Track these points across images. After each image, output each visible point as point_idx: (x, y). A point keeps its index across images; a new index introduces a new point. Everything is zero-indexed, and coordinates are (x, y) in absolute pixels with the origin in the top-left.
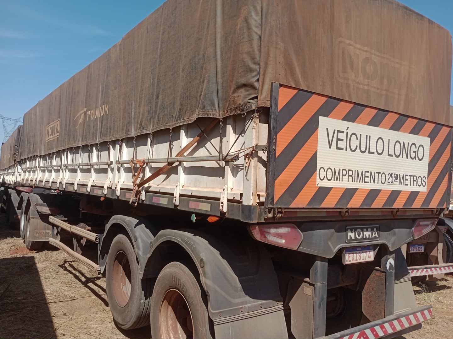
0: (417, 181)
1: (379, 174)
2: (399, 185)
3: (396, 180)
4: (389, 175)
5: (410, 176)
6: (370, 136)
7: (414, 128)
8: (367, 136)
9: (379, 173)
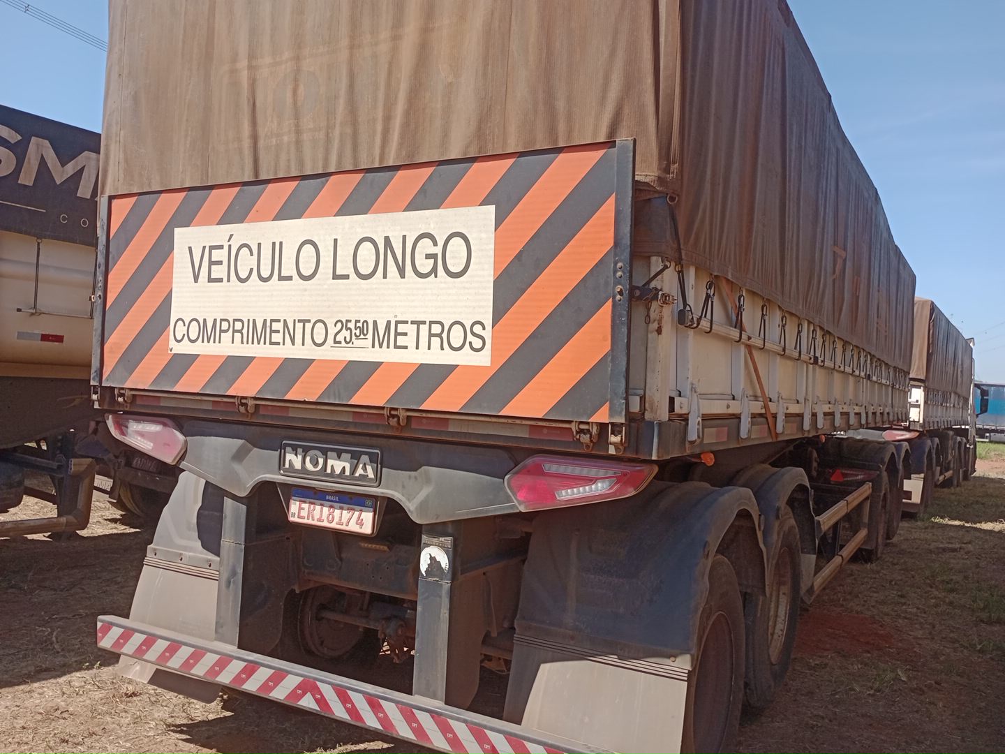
0: (445, 336)
1: (306, 324)
2: (373, 347)
3: (362, 336)
4: (339, 325)
5: (413, 322)
6: (281, 243)
7: (422, 191)
8: (274, 244)
9: (304, 322)
